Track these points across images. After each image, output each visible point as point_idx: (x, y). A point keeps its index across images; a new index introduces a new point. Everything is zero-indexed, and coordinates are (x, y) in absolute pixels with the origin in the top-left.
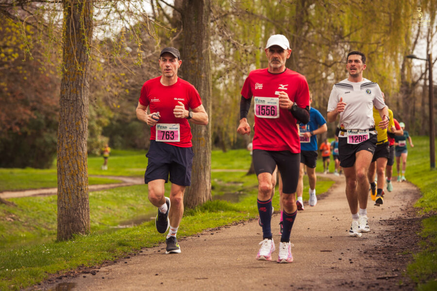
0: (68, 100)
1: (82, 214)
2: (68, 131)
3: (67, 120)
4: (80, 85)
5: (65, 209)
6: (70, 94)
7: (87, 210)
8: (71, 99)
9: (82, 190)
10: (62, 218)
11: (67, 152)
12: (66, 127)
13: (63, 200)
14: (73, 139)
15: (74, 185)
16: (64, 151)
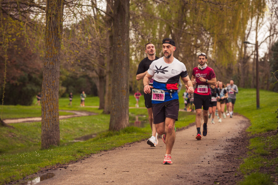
0: (48, 69)
1: (55, 134)
2: (48, 87)
3: (47, 80)
4: (55, 60)
5: (46, 131)
6: (49, 65)
7: (58, 132)
8: (50, 68)
9: (55, 120)
10: (44, 136)
11: (47, 98)
12: (47, 84)
13: (44, 126)
14: (51, 91)
15: (51, 117)
16: (45, 98)
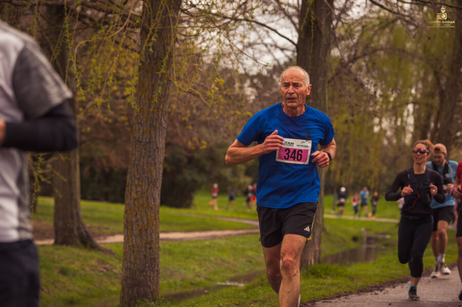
0: (141, 142)
1: (150, 277)
2: (138, 179)
3: (137, 165)
4: (154, 124)
5: (130, 269)
6: (143, 135)
7: (156, 273)
8: (144, 141)
9: (151, 248)
10: (126, 281)
11: (136, 203)
12: (136, 174)
13: (128, 259)
14: (144, 187)
15: (142, 242)
16: (132, 201)
